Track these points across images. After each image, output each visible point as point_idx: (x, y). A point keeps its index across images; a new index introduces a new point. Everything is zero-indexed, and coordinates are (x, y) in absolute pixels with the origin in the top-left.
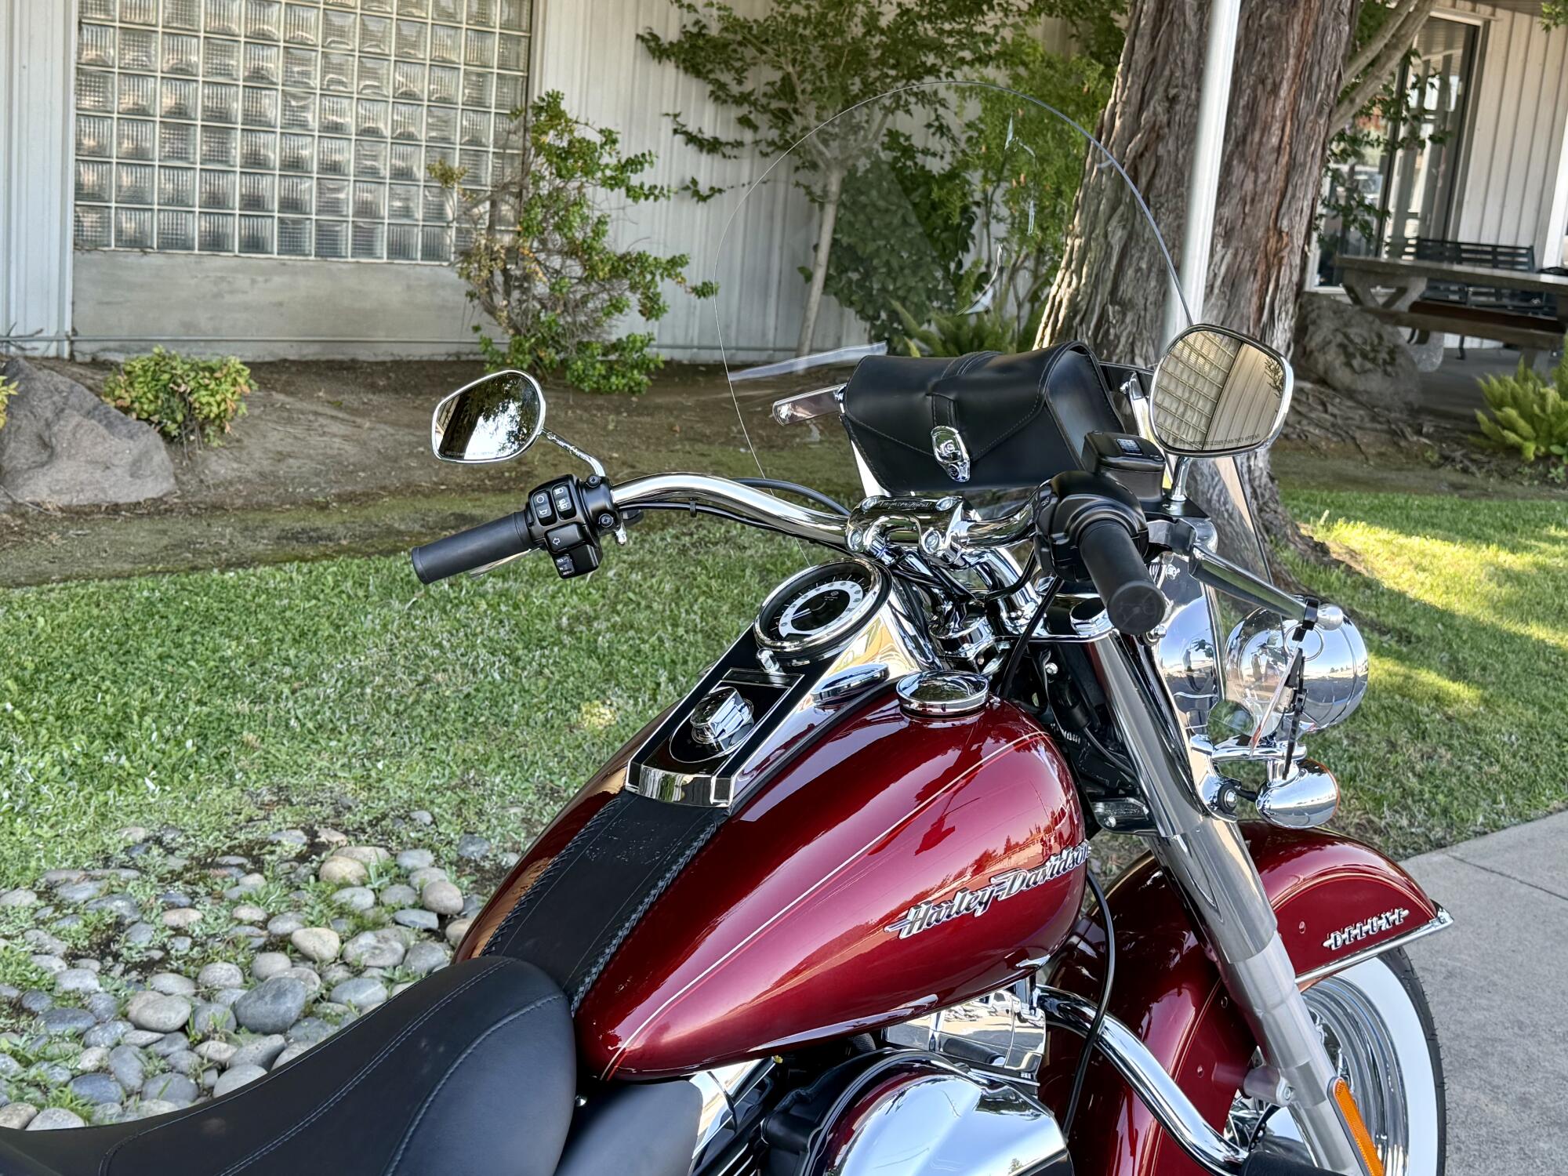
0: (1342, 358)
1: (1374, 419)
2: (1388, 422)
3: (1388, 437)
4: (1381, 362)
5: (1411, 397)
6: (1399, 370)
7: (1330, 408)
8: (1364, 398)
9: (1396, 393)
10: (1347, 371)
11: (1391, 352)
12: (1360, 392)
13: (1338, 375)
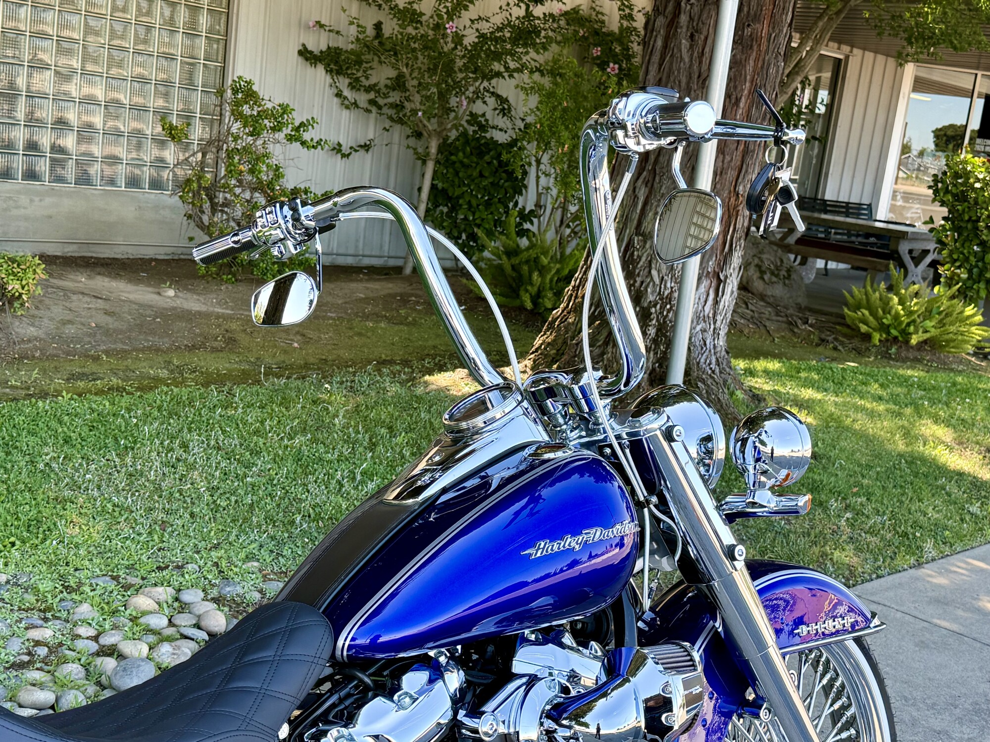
0: (758, 274)
1: (777, 315)
2: (786, 316)
3: (786, 326)
4: (782, 277)
5: (800, 300)
6: (793, 282)
7: (750, 306)
8: (771, 300)
9: (791, 297)
10: (761, 282)
11: (788, 271)
12: (769, 297)
13: (756, 284)
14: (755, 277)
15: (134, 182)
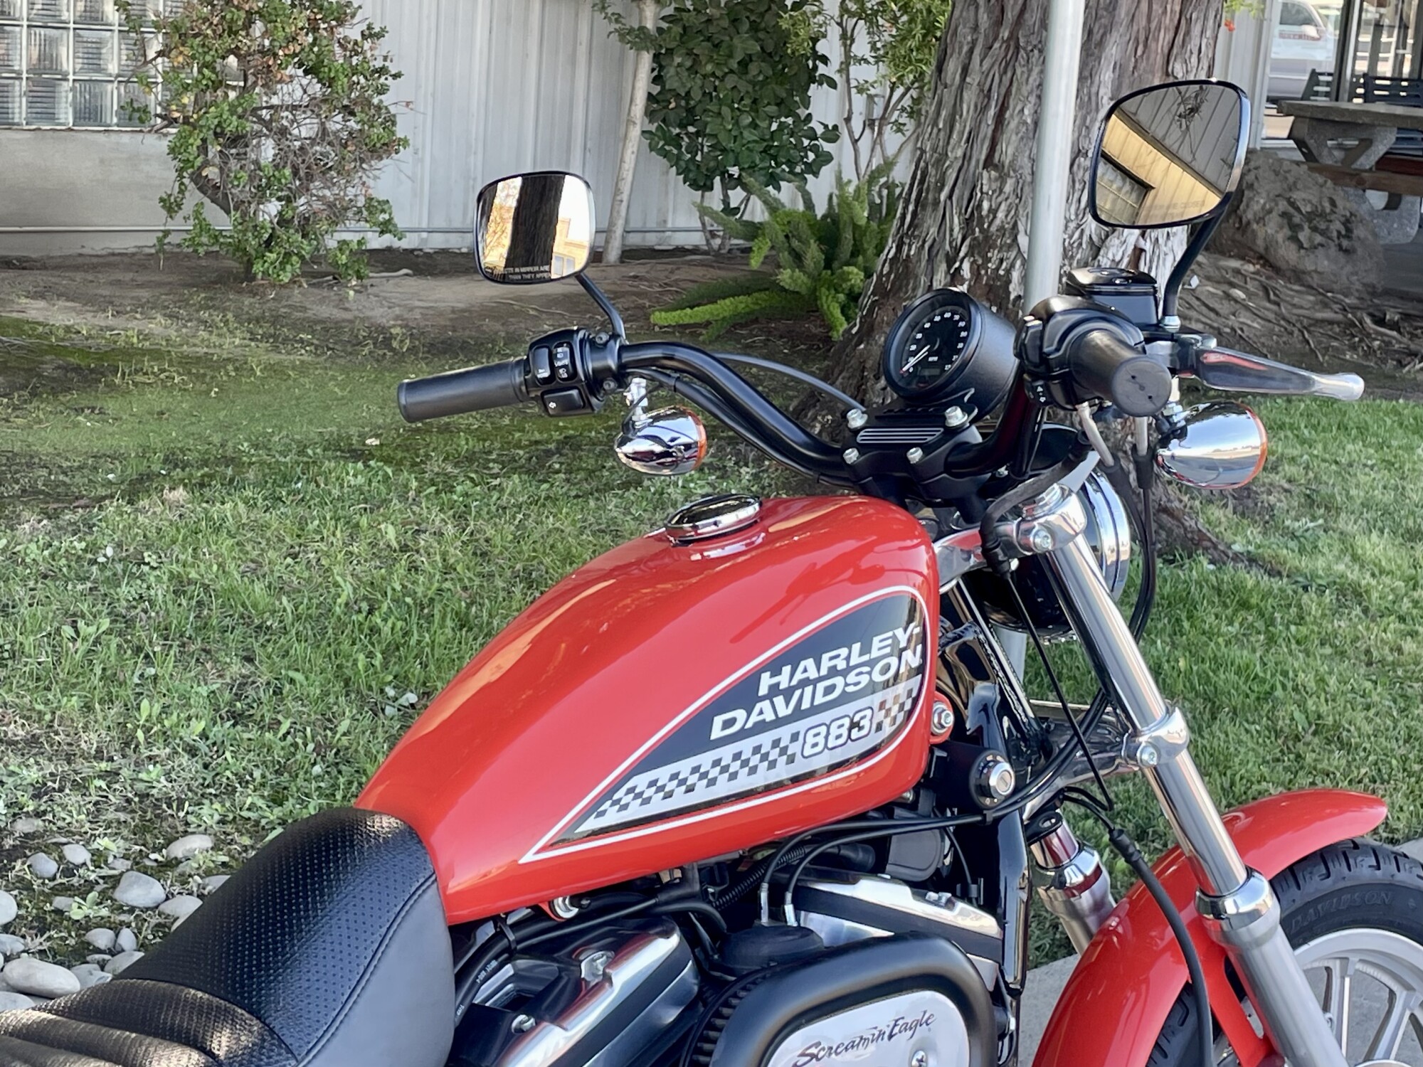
0: (1287, 232)
1: (1326, 307)
2: (1344, 310)
3: (1343, 328)
4: (1335, 234)
5: (1372, 277)
6: (1357, 244)
8: (1315, 281)
9: (1354, 273)
10: (1293, 247)
11: (1347, 223)
12: (1309, 273)
13: (1282, 252)
14: (1280, 237)
15: (89, 114)
